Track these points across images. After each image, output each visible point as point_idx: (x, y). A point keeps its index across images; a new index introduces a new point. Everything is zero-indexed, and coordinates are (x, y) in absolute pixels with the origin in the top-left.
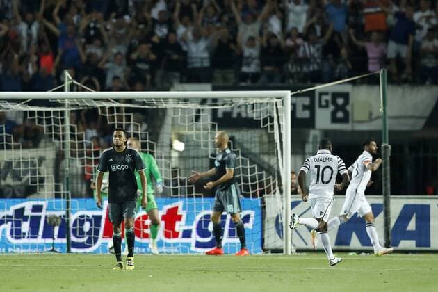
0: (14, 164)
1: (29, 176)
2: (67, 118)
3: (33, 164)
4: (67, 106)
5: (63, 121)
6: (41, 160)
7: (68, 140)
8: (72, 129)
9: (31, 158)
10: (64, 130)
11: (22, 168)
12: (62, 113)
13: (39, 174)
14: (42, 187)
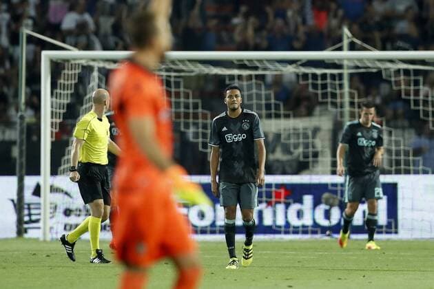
0: (283, 137)
1: (301, 150)
2: (346, 82)
3: (306, 136)
4: (345, 67)
5: (341, 86)
6: (316, 131)
7: (347, 109)
8: (351, 95)
9: (304, 129)
10: (342, 96)
11: (292, 141)
12: (341, 76)
13: (313, 147)
14: (315, 162)
